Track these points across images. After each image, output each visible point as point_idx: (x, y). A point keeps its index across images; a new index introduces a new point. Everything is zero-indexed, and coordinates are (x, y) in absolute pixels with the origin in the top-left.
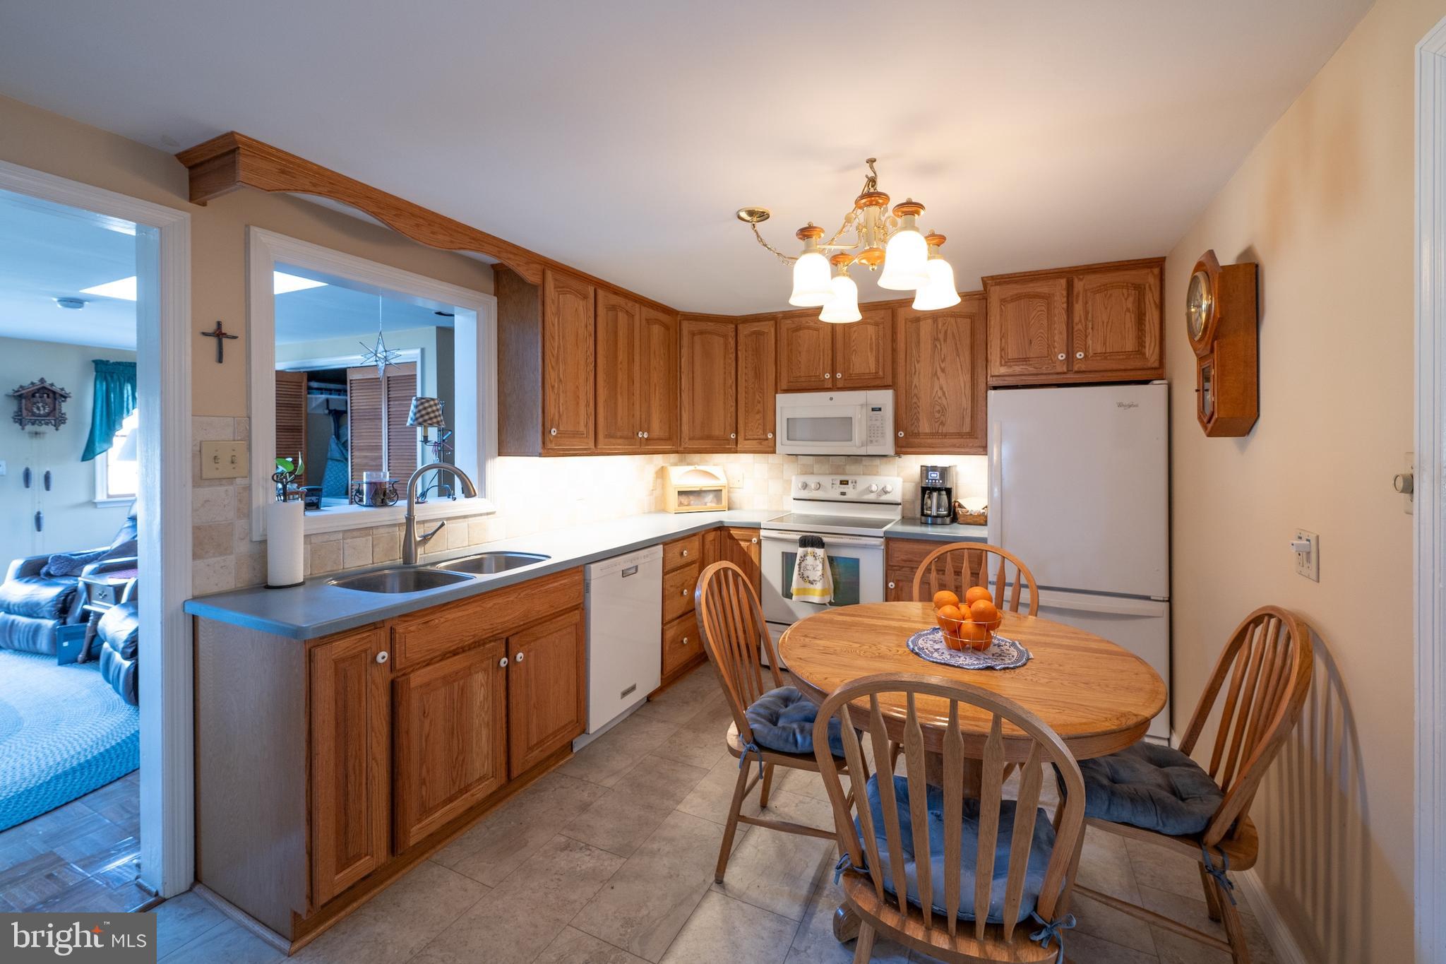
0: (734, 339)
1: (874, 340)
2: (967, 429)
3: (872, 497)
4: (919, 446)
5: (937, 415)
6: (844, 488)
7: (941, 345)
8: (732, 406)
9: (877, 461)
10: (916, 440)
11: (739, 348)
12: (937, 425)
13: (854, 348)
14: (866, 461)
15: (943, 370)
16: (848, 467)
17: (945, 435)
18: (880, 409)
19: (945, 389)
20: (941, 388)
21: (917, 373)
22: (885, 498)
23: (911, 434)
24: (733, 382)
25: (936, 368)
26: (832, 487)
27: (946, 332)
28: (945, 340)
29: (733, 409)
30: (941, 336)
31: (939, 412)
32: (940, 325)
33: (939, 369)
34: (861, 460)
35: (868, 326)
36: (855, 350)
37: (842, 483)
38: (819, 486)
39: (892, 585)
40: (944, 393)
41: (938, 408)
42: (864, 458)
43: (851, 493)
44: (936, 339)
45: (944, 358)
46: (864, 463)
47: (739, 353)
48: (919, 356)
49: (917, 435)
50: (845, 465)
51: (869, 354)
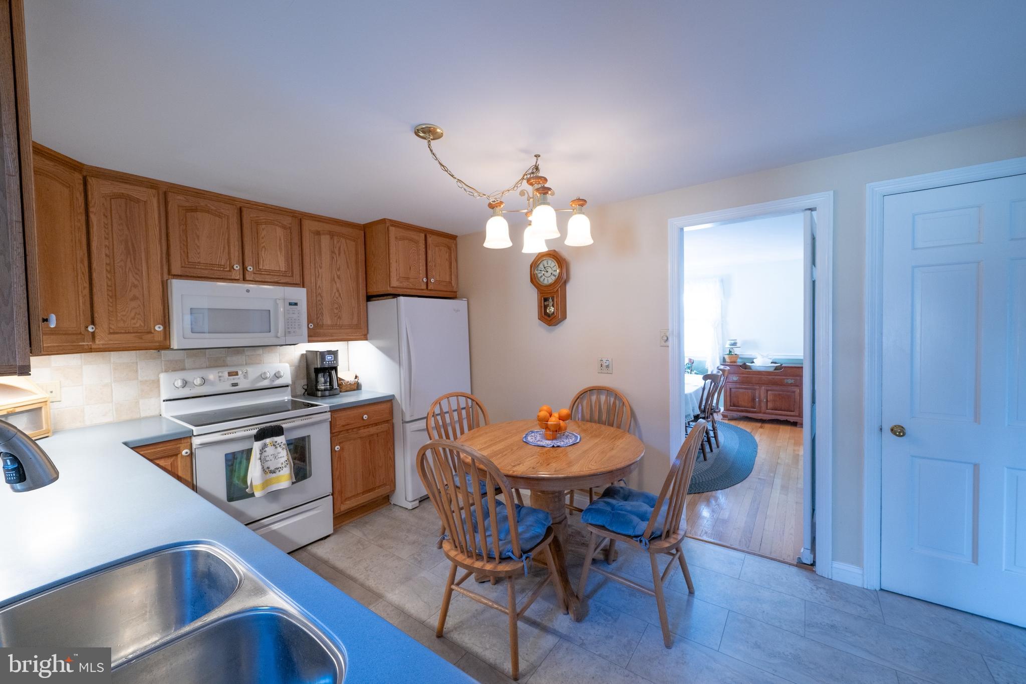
0: (83, 195)
1: (283, 241)
2: (355, 322)
3: (266, 383)
4: (325, 335)
5: (336, 311)
6: (234, 380)
7: (336, 257)
8: (84, 288)
9: (260, 351)
10: (321, 331)
11: (91, 209)
12: (336, 318)
13: (263, 245)
14: (248, 352)
15: (339, 277)
16: (229, 359)
17: (341, 327)
18: (296, 304)
19: (340, 292)
20: (338, 291)
21: (320, 276)
22: (278, 382)
23: (318, 326)
24: (84, 254)
25: (334, 275)
26: (220, 380)
27: (340, 248)
28: (339, 255)
29: (87, 291)
30: (336, 251)
31: (337, 308)
32: (335, 242)
33: (335, 276)
34: (244, 351)
35: (277, 227)
36: (264, 247)
37: (230, 374)
38: (204, 381)
39: (337, 448)
40: (340, 295)
41: (336, 306)
42: (246, 349)
43: (243, 384)
44: (333, 252)
45: (339, 267)
46: (247, 353)
47: (92, 216)
48: (321, 263)
49: (322, 326)
50: (226, 357)
51: (279, 253)
